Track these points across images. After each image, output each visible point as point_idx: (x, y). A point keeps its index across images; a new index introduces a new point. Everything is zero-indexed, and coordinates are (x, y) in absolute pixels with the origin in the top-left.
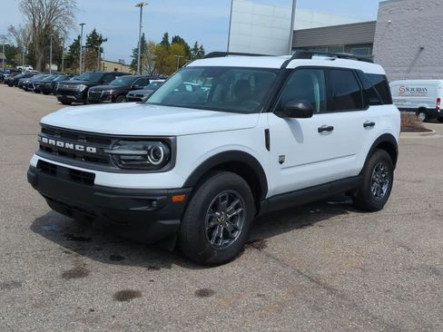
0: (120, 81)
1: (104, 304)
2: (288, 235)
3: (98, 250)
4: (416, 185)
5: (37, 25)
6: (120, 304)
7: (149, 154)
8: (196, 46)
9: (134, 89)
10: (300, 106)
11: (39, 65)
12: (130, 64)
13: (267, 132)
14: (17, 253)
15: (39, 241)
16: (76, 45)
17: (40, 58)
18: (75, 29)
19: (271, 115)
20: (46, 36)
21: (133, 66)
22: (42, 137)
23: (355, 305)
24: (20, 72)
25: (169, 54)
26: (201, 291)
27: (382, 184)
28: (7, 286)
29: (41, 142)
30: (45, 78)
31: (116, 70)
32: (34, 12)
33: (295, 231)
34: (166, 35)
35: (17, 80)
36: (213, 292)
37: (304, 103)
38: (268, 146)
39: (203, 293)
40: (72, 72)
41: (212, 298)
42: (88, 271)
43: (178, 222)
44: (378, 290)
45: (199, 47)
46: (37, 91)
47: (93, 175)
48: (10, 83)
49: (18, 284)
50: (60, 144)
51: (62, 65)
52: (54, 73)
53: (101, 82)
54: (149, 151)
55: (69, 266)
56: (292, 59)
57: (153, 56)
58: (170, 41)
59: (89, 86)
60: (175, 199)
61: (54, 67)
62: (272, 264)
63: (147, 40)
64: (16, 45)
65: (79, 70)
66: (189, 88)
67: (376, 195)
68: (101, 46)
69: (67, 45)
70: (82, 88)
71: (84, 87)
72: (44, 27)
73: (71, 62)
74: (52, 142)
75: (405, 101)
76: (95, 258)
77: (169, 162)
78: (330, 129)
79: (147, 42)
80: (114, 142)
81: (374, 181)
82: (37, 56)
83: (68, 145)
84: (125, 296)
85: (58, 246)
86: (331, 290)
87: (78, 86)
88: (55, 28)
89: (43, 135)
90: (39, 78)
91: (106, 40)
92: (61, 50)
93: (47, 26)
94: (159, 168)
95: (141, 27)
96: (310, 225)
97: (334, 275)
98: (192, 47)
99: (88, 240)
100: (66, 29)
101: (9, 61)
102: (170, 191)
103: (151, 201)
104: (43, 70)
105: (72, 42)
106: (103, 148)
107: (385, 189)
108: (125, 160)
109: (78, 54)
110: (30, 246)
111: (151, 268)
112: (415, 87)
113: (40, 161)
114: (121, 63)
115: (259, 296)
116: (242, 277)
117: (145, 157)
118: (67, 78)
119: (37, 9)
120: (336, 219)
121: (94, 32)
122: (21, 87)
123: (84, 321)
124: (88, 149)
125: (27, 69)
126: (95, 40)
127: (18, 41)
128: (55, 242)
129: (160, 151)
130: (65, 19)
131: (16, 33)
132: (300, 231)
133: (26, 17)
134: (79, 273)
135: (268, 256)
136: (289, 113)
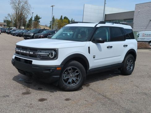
0: (45, 32)
1: (35, 102)
2: (97, 82)
3: (34, 86)
4: (144, 67)
5: (17, 13)
6: (40, 102)
7: (50, 54)
8: (72, 20)
9: (50, 35)
10: (100, 39)
11: (18, 27)
12: (49, 26)
13: (89, 48)
14: (8, 87)
15: (15, 83)
16: (31, 20)
17: (18, 24)
18: (30, 14)
19: (91, 42)
20: (20, 17)
21: (50, 27)
22: (16, 49)
23: (117, 104)
24: (12, 29)
25: (63, 23)
26: (67, 99)
27: (131, 66)
28: (4, 96)
29: (16, 51)
30: (20, 31)
31: (44, 28)
32: (17, 9)
33: (100, 81)
34: (62, 16)
35: (10, 32)
36: (70, 99)
37: (101, 38)
38: (89, 52)
39: (67, 100)
40: (29, 29)
41: (70, 101)
42: (31, 93)
43: (59, 76)
44: (125, 99)
45: (73, 20)
46: (17, 36)
47: (32, 61)
48: (8, 33)
49: (8, 96)
50: (22, 51)
51: (26, 27)
52: (23, 29)
53: (39, 32)
54: (50, 53)
55: (25, 91)
56: (98, 24)
57: (57, 24)
58: (63, 18)
59: (34, 34)
60: (58, 69)
61: (23, 28)
62: (91, 91)
63: (55, 18)
64: (10, 20)
65: (31, 29)
66: (69, 34)
67: (129, 69)
68: (39, 20)
69: (28, 20)
70: (32, 34)
71: (33, 34)
72: (20, 14)
73: (29, 26)
74: (19, 51)
75: (145, 39)
76: (33, 88)
77: (56, 57)
78: (111, 47)
79: (55, 19)
80: (38, 50)
81: (128, 65)
82: (17, 24)
83: (24, 52)
84: (42, 100)
85: (21, 85)
86: (109, 99)
87: (31, 34)
88: (24, 14)
89: (17, 48)
90: (18, 31)
91: (41, 18)
92: (25, 21)
93: (21, 13)
94: (53, 59)
95: (52, 13)
96: (105, 79)
97: (111, 95)
98: (71, 20)
99: (31, 83)
100: (27, 14)
101: (8, 26)
102: (56, 66)
103: (50, 69)
104: (19, 28)
105: (29, 19)
106: (35, 52)
107: (132, 68)
108: (42, 56)
109: (31, 23)
110: (12, 85)
111: (51, 92)
112: (148, 34)
113: (15, 57)
114: (46, 26)
115: (86, 101)
116: (81, 95)
117: (48, 55)
118: (27, 31)
119: (18, 7)
120: (114, 77)
121: (37, 16)
122: (12, 34)
123: (28, 107)
124: (30, 53)
125: (14, 28)
126: (37, 18)
127: (11, 19)
128: (20, 83)
129: (53, 53)
130: (27, 11)
131: (10, 16)
132: (102, 81)
133: (14, 10)
134: (28, 93)
135: (90, 89)
136: (97, 41)
